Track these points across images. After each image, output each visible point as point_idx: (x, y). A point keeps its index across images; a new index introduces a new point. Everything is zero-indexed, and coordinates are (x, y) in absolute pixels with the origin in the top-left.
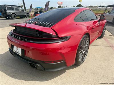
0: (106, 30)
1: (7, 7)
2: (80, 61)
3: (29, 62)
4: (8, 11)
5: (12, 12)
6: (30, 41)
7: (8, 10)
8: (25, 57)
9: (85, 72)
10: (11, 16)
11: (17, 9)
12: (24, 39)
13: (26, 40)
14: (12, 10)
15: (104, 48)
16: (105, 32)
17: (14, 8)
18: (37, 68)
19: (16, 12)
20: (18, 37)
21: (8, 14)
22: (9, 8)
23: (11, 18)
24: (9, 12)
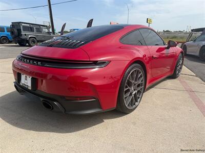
0: (183, 66)
1: (23, 27)
2: (127, 106)
3: (42, 99)
4: (23, 33)
5: (30, 35)
6: (45, 65)
7: (24, 30)
8: (37, 92)
9: (134, 123)
10: (28, 42)
11: (39, 30)
12: (37, 63)
13: (39, 63)
14: (31, 31)
15: (175, 92)
16: (181, 68)
17: (35, 28)
18: (53, 109)
19: (38, 35)
20: (28, 61)
21: (23, 37)
22: (26, 29)
23: (27, 44)
24: (25, 35)
